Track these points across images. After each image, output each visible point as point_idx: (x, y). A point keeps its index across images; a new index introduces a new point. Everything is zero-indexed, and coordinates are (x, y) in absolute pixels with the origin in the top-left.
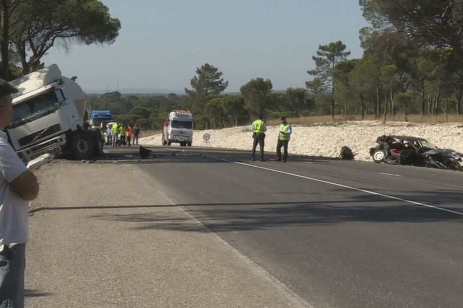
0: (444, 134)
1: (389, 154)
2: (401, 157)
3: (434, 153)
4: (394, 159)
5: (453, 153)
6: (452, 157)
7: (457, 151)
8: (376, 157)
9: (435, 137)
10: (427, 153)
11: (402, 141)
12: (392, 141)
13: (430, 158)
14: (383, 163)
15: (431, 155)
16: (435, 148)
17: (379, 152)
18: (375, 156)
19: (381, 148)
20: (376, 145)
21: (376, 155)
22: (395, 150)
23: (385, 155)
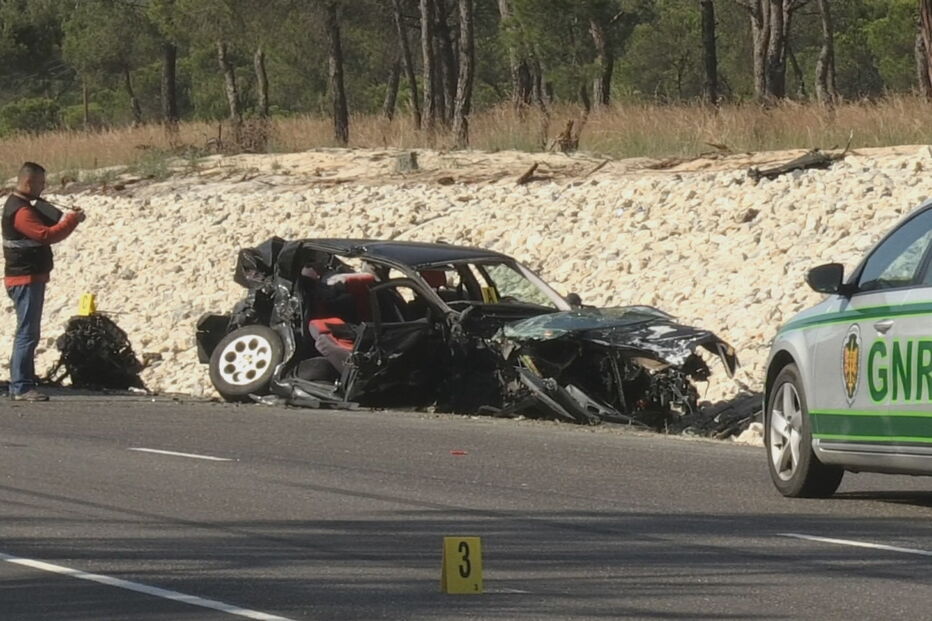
0: (673, 219)
1: (306, 346)
2: (359, 361)
3: (548, 335)
4: (330, 374)
5: (660, 330)
6: (651, 355)
7: (685, 315)
8: (230, 369)
9: (621, 241)
10: (510, 332)
11: (383, 272)
12: (326, 272)
13: (527, 360)
14: (270, 401)
15: (534, 346)
16: (564, 306)
17: (246, 339)
18: (223, 363)
19: (259, 313)
20: (230, 297)
21: (231, 357)
22: (336, 321)
23: (279, 357)
